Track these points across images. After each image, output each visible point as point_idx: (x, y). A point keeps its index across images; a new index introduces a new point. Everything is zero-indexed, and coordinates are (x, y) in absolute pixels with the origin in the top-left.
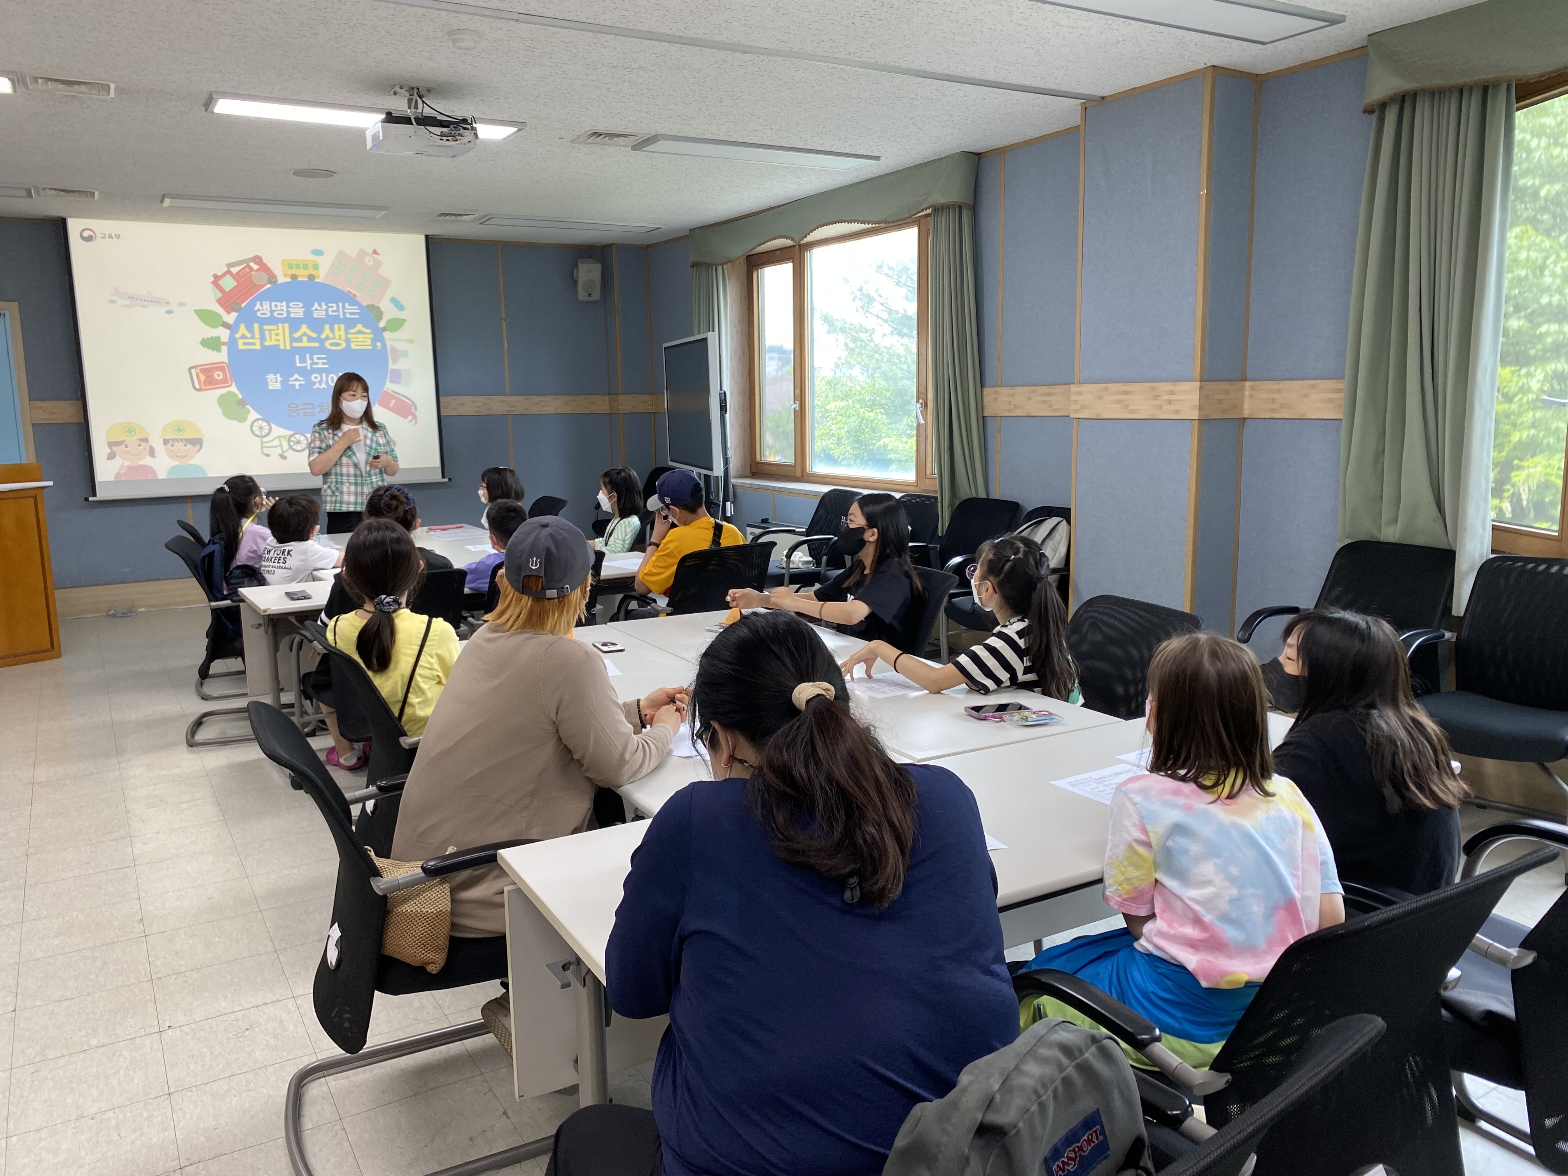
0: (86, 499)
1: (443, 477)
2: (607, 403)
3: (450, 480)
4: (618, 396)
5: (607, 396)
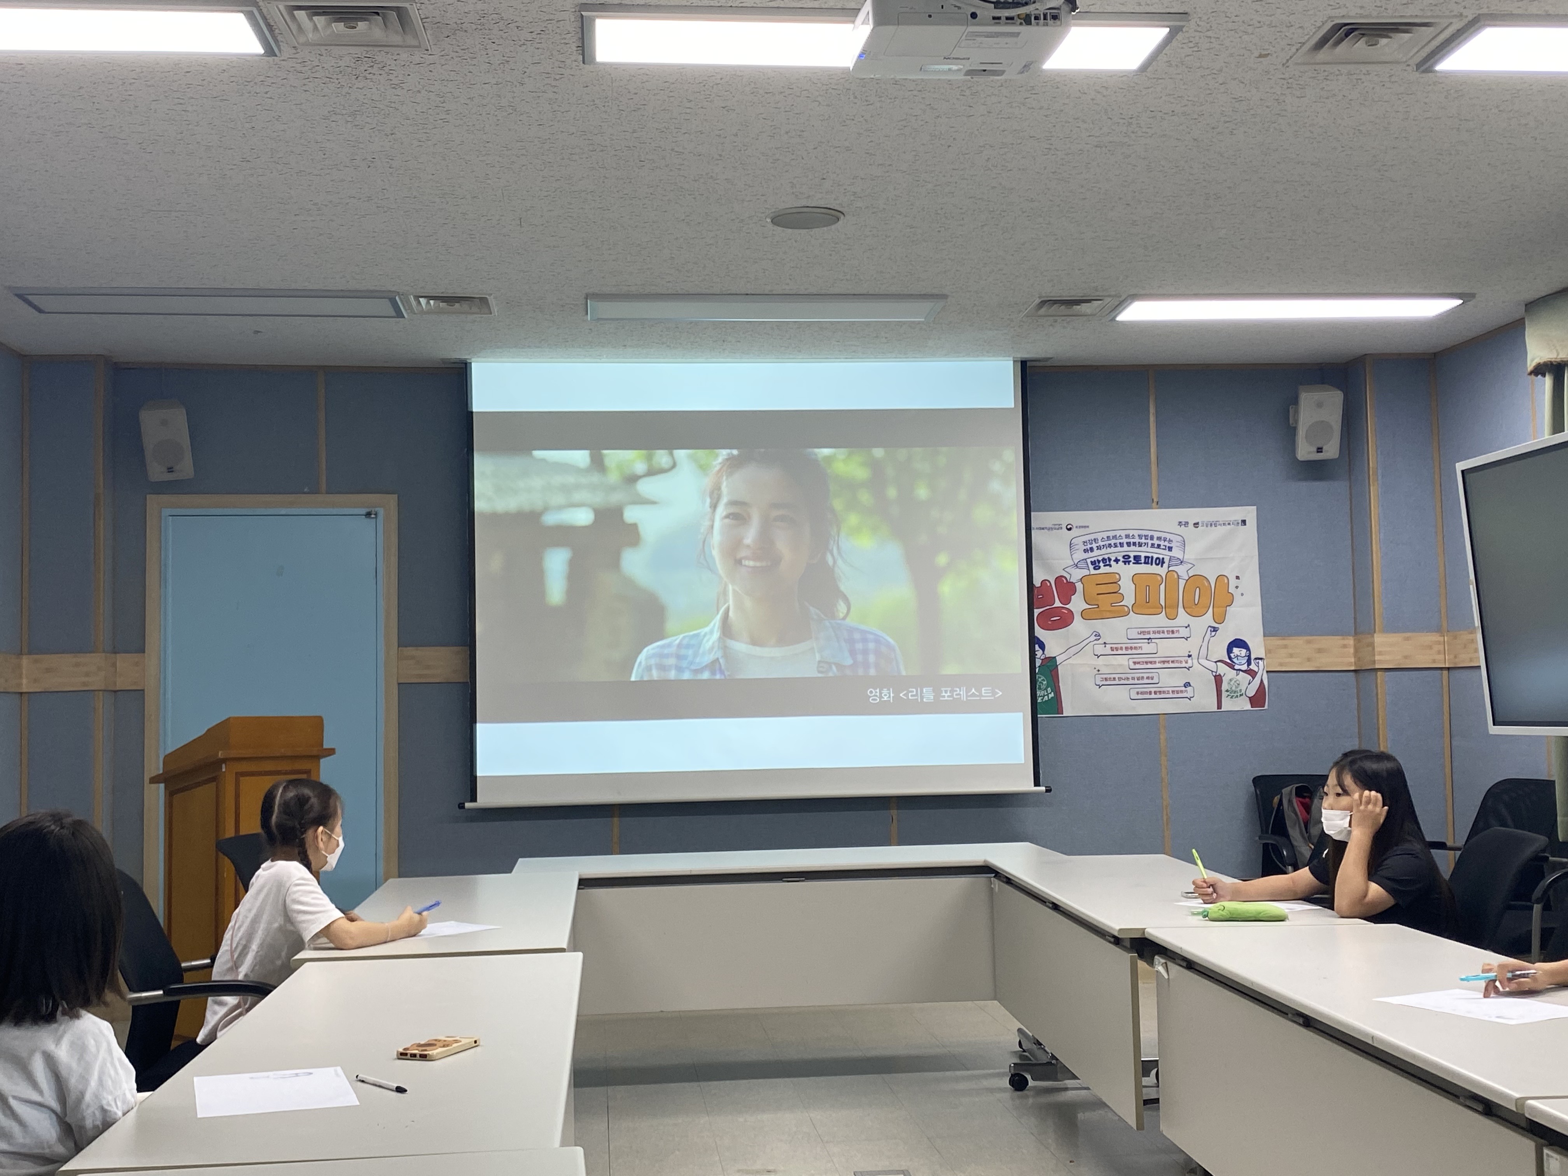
0: (461, 806)
1: (1037, 783)
2: (1352, 650)
3: (1048, 790)
4: (1373, 637)
5: (1351, 638)
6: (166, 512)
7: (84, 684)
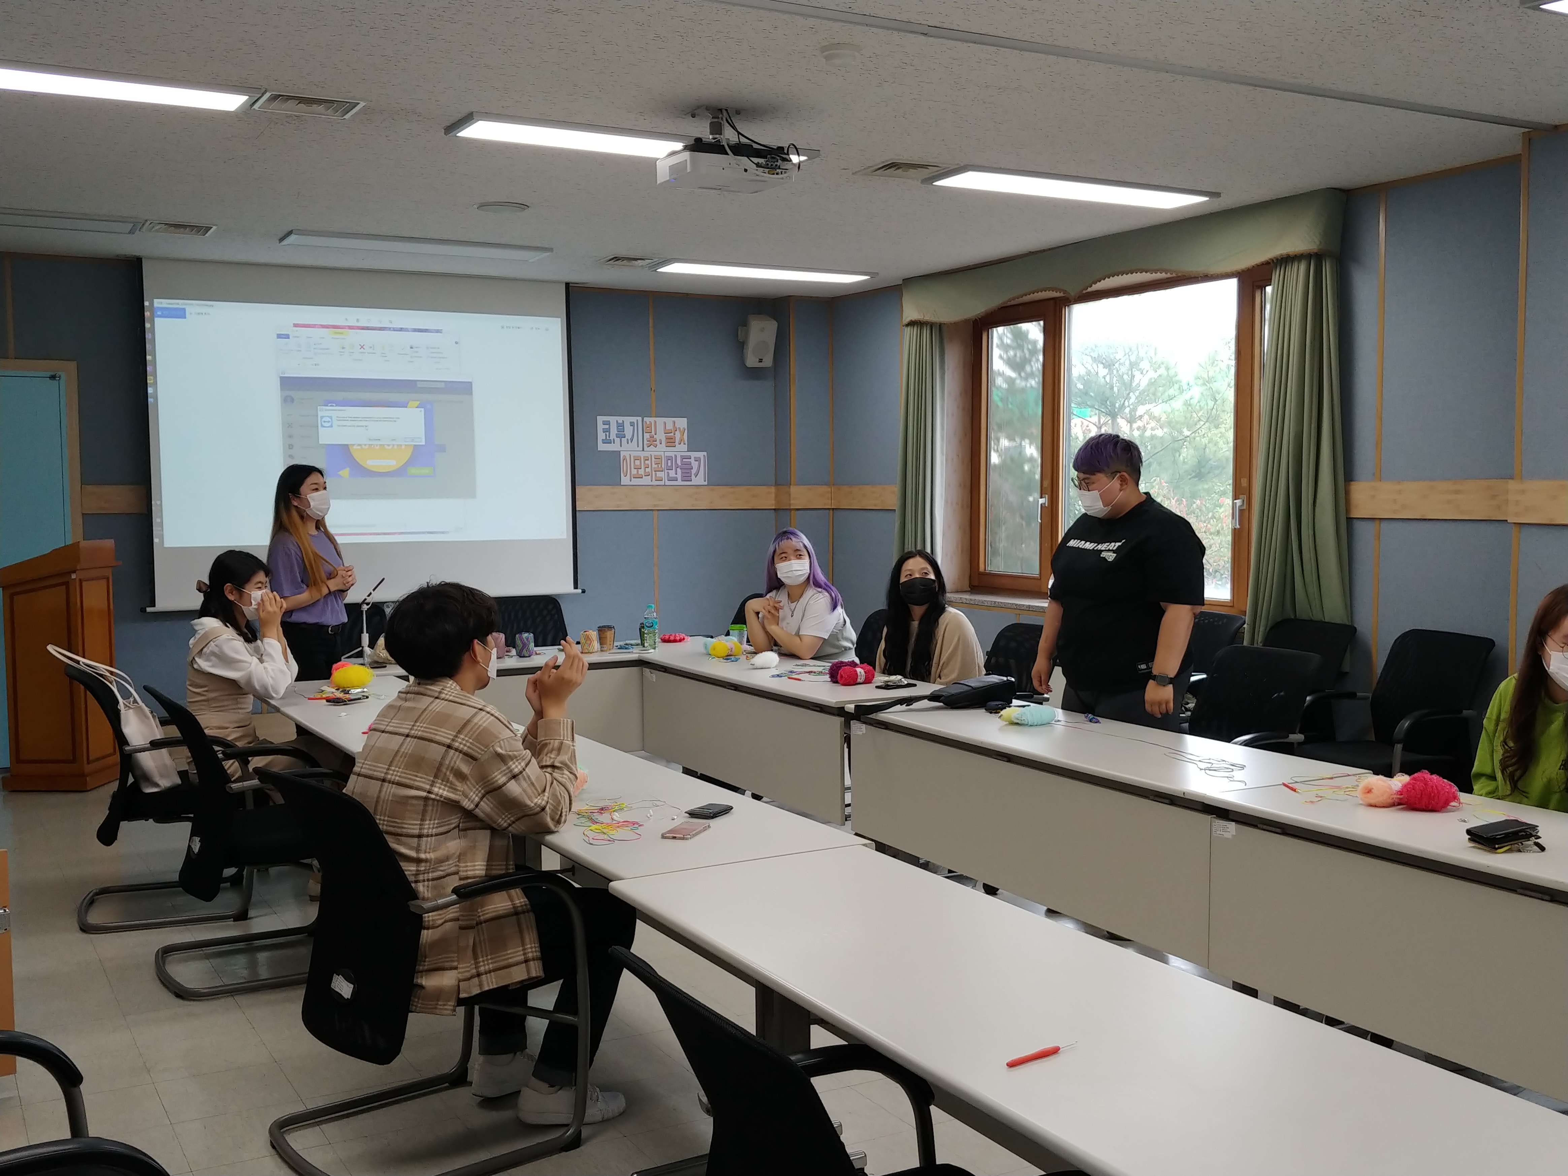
0: (143, 610)
1: (576, 587)
2: (773, 496)
3: (584, 591)
4: (790, 487)
5: (773, 487)
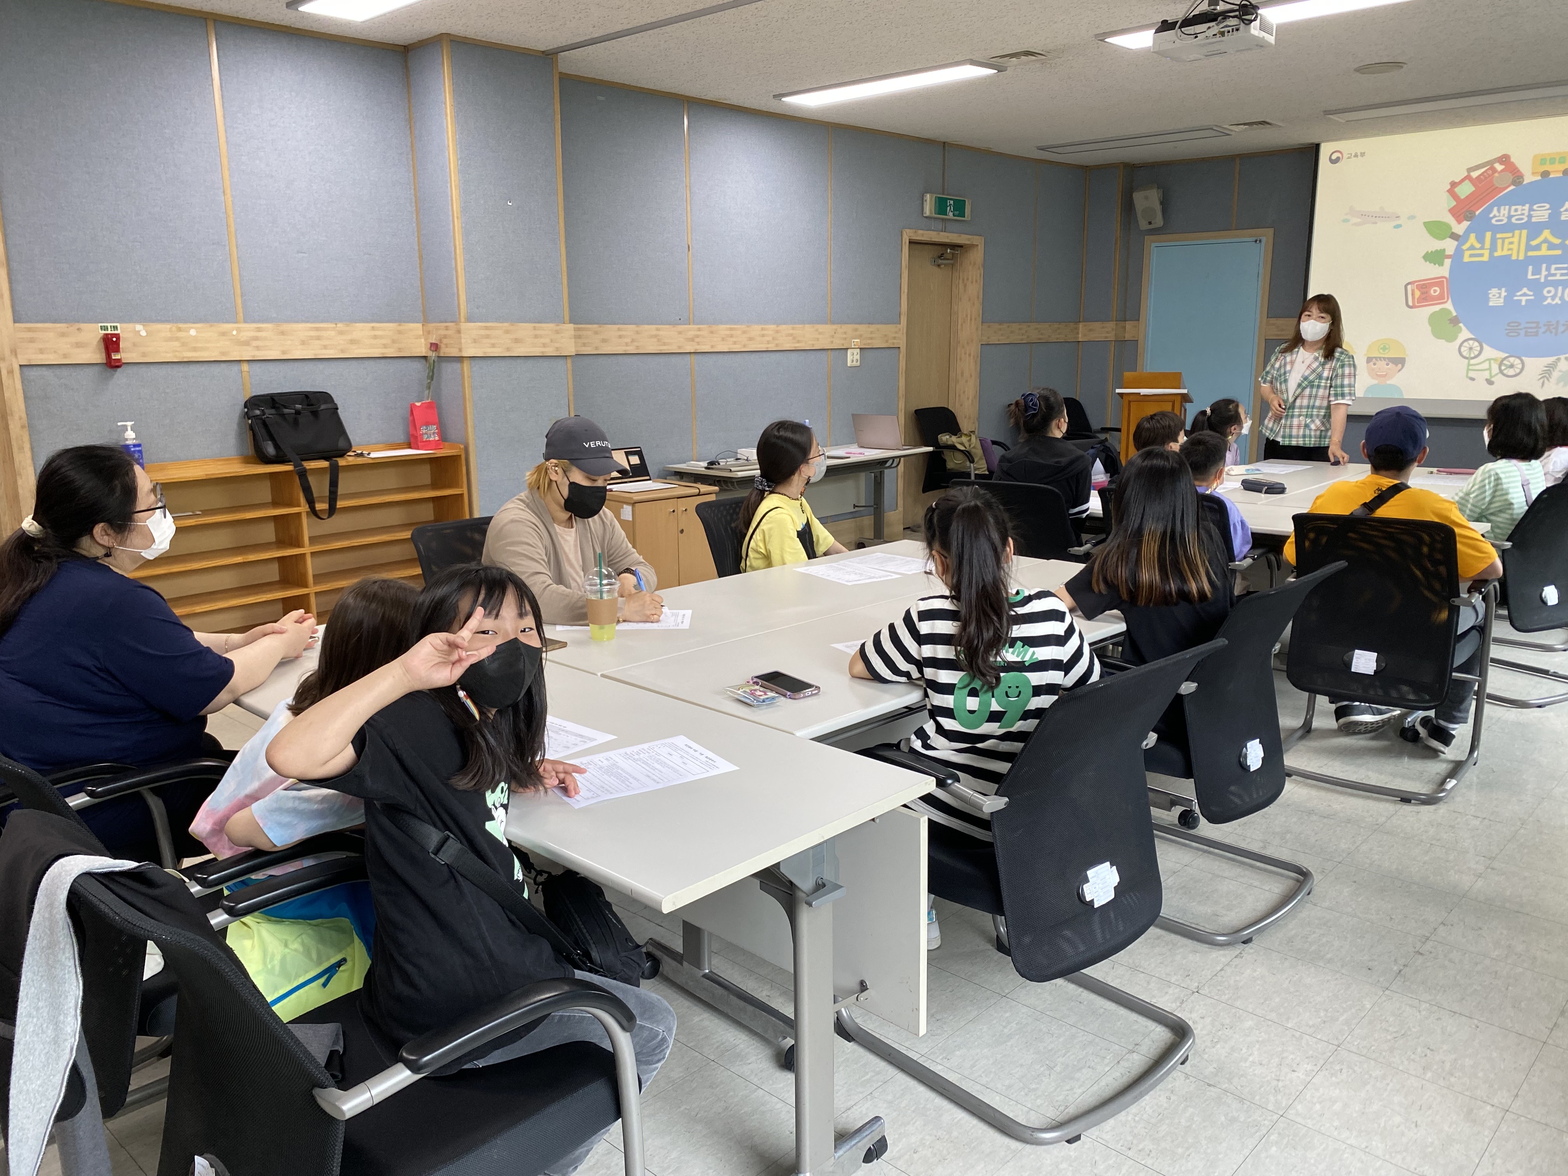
6: (1154, 245)
7: (1106, 337)
